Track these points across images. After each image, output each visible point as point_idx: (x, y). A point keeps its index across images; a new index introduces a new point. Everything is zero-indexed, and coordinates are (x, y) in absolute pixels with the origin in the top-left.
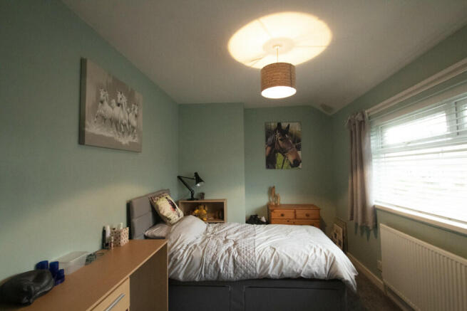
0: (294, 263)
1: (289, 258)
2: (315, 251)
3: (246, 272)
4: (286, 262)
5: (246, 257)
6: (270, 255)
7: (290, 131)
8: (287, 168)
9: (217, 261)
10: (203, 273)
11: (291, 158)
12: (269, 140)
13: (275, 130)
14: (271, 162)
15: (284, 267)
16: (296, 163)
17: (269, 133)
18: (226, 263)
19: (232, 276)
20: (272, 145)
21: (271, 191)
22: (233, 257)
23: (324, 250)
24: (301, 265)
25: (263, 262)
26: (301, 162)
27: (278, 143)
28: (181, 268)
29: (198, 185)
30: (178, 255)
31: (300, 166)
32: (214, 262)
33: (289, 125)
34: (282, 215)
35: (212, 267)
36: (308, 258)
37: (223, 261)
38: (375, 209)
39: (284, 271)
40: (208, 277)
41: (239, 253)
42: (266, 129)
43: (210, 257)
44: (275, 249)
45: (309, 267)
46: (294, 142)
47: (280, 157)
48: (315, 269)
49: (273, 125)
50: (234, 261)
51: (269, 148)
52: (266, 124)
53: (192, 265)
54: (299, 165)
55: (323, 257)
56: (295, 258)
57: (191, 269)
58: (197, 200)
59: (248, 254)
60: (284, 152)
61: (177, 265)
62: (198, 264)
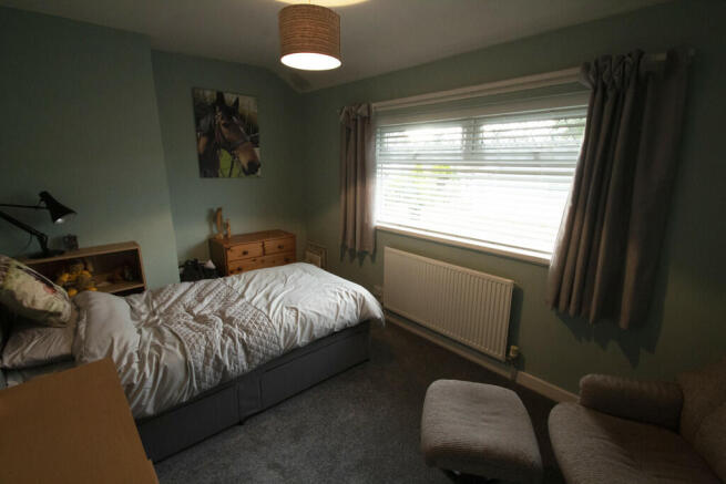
0: (326, 318)
1: (318, 315)
2: (342, 297)
3: (266, 354)
4: (316, 323)
5: (261, 333)
6: (293, 318)
7: (240, 111)
8: (239, 176)
9: (217, 356)
10: (195, 385)
11: (244, 160)
12: (203, 122)
13: (213, 106)
14: (208, 166)
15: (315, 328)
16: (253, 168)
17: (201, 110)
18: (232, 354)
19: (245, 367)
20: (210, 133)
21: (214, 217)
22: (242, 340)
23: (350, 292)
24: (333, 318)
25: (287, 332)
26: (259, 165)
27: (220, 130)
28: (147, 395)
29: (60, 220)
30: (132, 375)
31: (259, 173)
32: (211, 361)
33: (237, 101)
34: (245, 253)
35: (210, 369)
36: (338, 307)
37: (226, 353)
38: (377, 230)
39: (315, 333)
40: (205, 386)
41: (247, 331)
42: (195, 100)
43: (200, 355)
44: (297, 310)
45: (342, 318)
46: (248, 132)
47: (225, 158)
48: (348, 317)
49: (209, 95)
50: (244, 345)
51: (203, 141)
52: (193, 90)
53: (168, 380)
54: (257, 170)
55: (352, 301)
56: (324, 313)
57: (168, 390)
58: (62, 253)
59: (263, 328)
60: (231, 147)
61: (136, 395)
62: (180, 375)
